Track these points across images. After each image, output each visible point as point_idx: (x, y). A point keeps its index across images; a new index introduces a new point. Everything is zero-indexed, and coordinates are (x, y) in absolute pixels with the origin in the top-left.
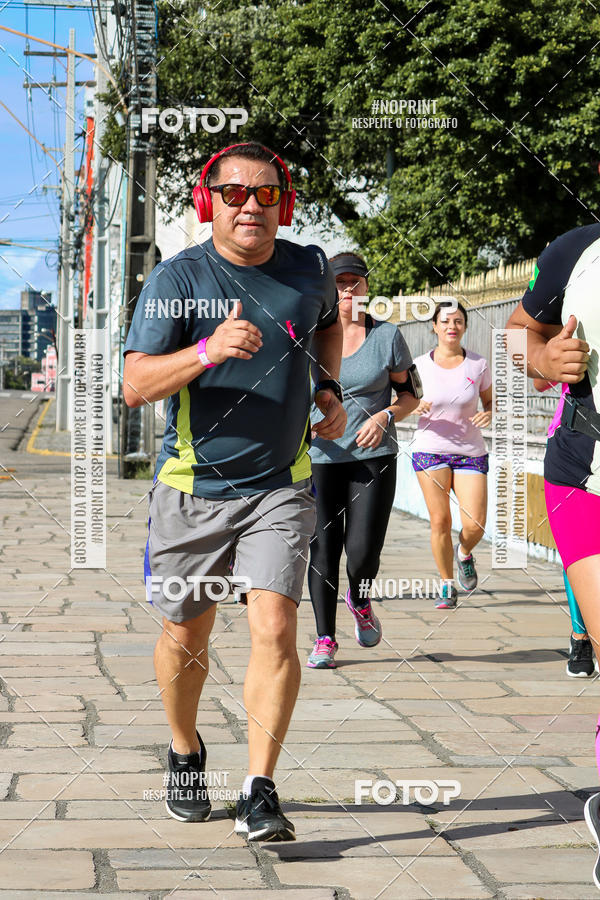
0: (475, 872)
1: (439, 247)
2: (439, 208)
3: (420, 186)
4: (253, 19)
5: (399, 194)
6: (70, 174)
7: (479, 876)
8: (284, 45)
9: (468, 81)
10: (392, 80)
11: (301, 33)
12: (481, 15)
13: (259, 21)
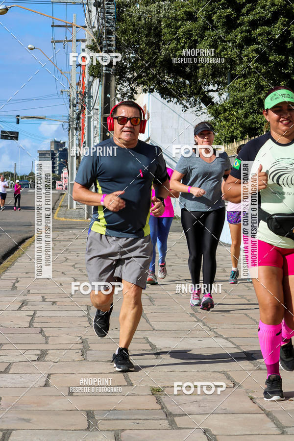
0: (273, 421)
1: (253, 118)
2: (253, 99)
3: (244, 89)
4: (162, 8)
5: (233, 92)
6: (74, 85)
7: (274, 423)
8: (178, 21)
9: (267, 37)
10: (230, 37)
11: (185, 14)
12: (273, 5)
13: (165, 9)
